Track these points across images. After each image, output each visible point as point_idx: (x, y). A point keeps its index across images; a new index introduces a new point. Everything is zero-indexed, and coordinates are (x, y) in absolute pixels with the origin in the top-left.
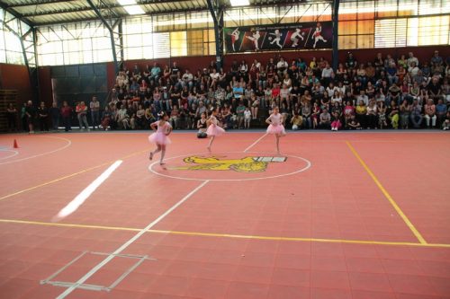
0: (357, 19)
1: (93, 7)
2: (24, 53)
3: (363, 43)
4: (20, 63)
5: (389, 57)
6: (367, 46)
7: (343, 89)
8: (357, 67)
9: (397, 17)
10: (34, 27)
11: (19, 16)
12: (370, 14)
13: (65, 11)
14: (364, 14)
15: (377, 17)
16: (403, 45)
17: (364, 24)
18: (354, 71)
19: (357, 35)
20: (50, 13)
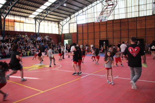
0: (9, 21)
3: (11, 29)
5: (19, 34)
6: (12, 30)
7: (10, 44)
8: (11, 37)
9: (20, 22)
12: (13, 20)
14: (11, 20)
15: (14, 21)
16: (23, 31)
17: (11, 23)
18: (10, 38)
19: (9, 26)
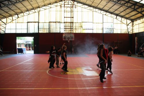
1: (139, 13)
2: (128, 29)
4: (126, 33)
10: (133, 21)
11: (127, 18)
13: (136, 14)
20: (133, 16)
